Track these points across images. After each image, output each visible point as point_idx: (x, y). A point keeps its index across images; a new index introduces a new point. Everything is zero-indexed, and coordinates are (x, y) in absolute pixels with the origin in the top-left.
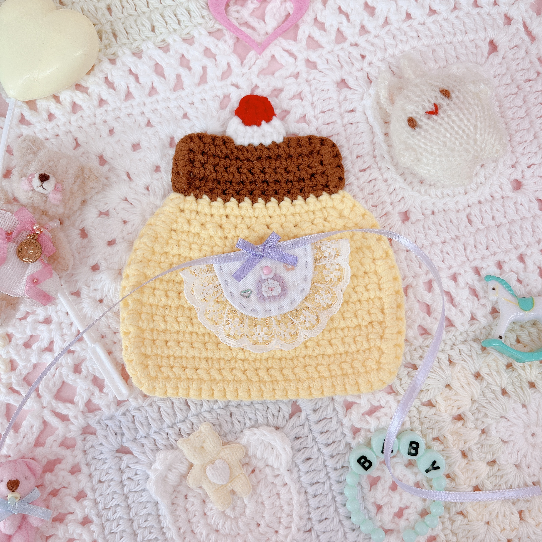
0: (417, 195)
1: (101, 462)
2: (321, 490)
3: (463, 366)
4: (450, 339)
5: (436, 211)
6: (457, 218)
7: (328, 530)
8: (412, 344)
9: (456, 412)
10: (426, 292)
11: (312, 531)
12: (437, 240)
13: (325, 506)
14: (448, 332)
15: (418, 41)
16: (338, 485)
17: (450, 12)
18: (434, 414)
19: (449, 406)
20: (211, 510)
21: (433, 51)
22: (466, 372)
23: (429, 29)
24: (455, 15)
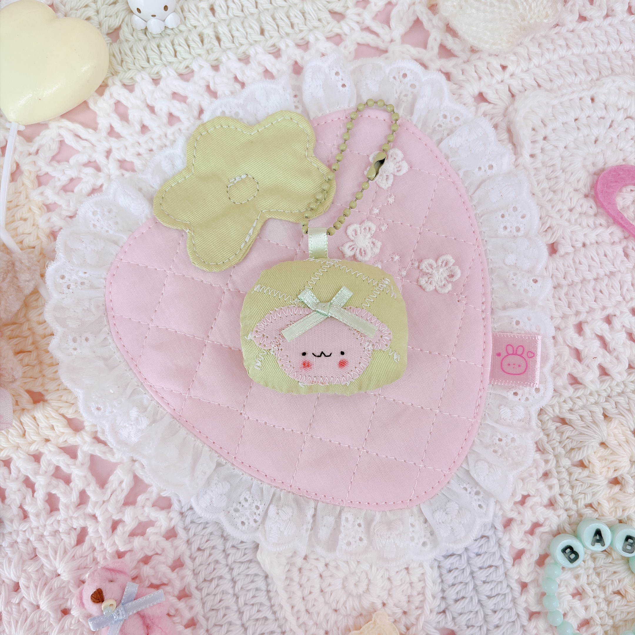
0: (567, 224)
1: (200, 527)
2: (458, 563)
3: (620, 422)
4: (605, 390)
5: (588, 242)
6: (613, 251)
7: (466, 610)
8: (561, 395)
9: (612, 475)
10: (576, 336)
11: (447, 612)
12: (590, 276)
13: (461, 583)
14: (602, 382)
15: (567, 50)
16: (477, 558)
17: (602, 20)
18: (588, 477)
19: (604, 467)
20: (330, 585)
21: (585, 61)
22: (624, 428)
23: (579, 37)
24: (608, 22)
